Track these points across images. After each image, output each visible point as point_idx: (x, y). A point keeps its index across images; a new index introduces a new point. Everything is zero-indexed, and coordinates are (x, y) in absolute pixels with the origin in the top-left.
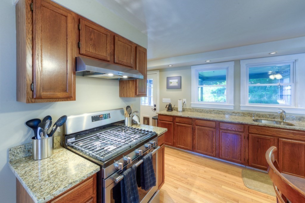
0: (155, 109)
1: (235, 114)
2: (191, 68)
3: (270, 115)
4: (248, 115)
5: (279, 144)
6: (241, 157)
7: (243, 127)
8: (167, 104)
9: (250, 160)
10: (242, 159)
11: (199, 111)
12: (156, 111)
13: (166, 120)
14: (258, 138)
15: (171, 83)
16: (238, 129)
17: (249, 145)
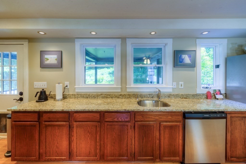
0: (21, 99)
1: (122, 97)
2: (75, 42)
3: (149, 95)
4: (133, 97)
5: (161, 129)
6: (128, 153)
7: (130, 115)
8: (38, 91)
9: (136, 154)
10: (128, 155)
11: (85, 96)
12: (22, 102)
13: (25, 120)
14: (144, 126)
15: (48, 59)
16: (124, 119)
17: (136, 135)
